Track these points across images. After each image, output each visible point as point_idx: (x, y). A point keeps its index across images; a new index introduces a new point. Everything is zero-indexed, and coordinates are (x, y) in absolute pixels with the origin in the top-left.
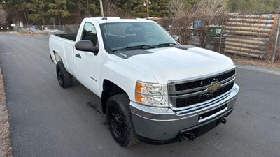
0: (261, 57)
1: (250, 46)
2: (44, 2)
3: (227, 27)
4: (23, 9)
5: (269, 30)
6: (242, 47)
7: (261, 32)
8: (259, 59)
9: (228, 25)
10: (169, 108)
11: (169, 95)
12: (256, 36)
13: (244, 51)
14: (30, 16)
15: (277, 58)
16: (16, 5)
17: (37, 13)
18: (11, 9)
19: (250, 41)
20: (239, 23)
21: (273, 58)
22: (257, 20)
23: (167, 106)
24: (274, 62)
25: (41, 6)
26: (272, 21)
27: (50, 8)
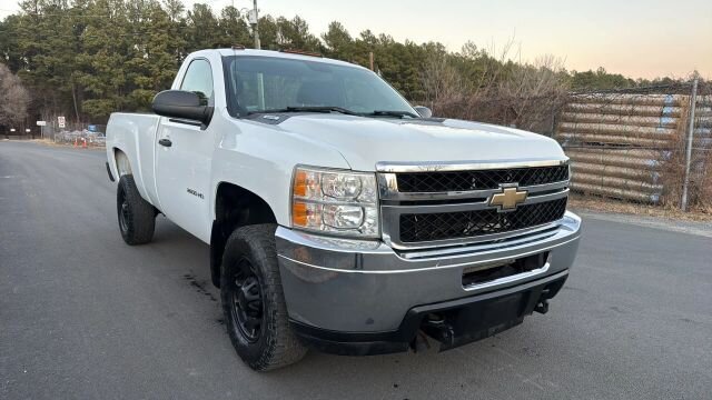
0: (654, 198)
1: (624, 171)
2: (125, 73)
3: (566, 125)
4: (71, 86)
5: (670, 132)
6: (603, 174)
7: (648, 136)
8: (649, 203)
9: (566, 120)
10: (380, 240)
11: (381, 202)
12: (637, 146)
13: (610, 185)
14: (87, 105)
15: (693, 201)
16: (55, 78)
17: (105, 96)
18: (41, 86)
19: (622, 160)
20: (595, 116)
21: (685, 199)
22: (637, 109)
23: (376, 234)
24: (688, 210)
25: (116, 81)
26: (676, 110)
27: (138, 87)
